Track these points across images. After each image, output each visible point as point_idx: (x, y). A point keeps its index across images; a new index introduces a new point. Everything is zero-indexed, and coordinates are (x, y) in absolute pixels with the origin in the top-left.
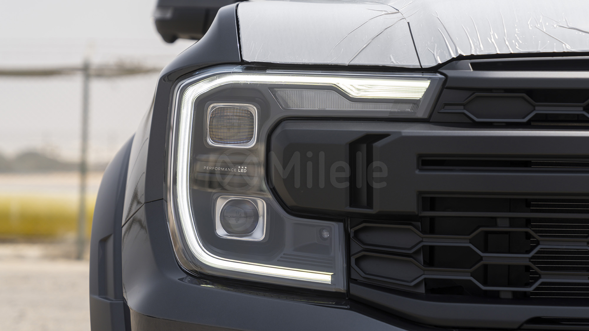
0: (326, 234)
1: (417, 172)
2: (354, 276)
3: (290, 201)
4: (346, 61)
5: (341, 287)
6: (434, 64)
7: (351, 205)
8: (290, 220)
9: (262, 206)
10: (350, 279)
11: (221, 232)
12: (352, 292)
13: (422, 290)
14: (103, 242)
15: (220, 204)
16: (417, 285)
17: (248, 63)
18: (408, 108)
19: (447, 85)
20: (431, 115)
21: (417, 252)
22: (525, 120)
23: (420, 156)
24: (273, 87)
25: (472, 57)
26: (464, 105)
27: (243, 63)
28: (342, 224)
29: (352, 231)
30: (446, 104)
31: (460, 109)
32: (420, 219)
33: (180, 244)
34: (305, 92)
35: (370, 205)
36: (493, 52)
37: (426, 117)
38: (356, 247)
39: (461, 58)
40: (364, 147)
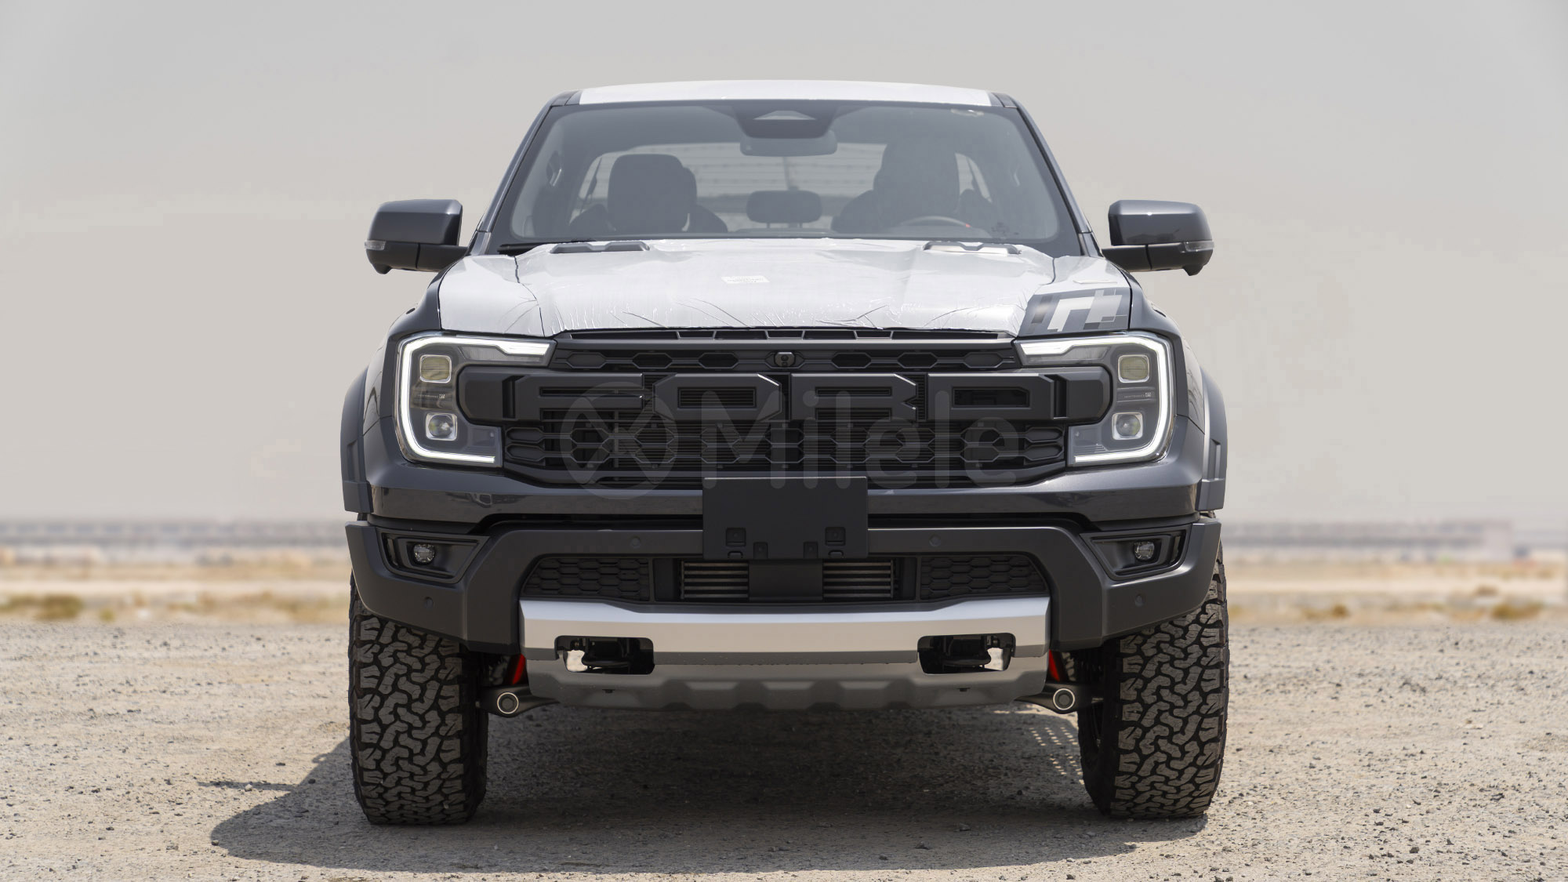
0: (492, 435)
1: (539, 397)
2: (506, 458)
3: (470, 416)
4: (503, 332)
5: (499, 465)
6: (551, 335)
7: (504, 416)
8: (471, 427)
9: (454, 418)
10: (504, 460)
11: (429, 435)
12: (505, 466)
13: (544, 464)
14: (351, 445)
15: (429, 418)
16: (542, 461)
17: (444, 330)
18: (537, 360)
19: (558, 347)
20: (549, 364)
21: (541, 443)
22: (600, 367)
23: (541, 388)
24: (460, 346)
25: (572, 331)
26: (567, 359)
27: (442, 330)
28: (500, 428)
29: (506, 432)
30: (557, 358)
31: (564, 361)
32: (544, 424)
33: (402, 441)
34: (481, 350)
35: (514, 417)
36: (584, 328)
37: (546, 365)
38: (509, 442)
39: (566, 331)
40: (511, 383)
